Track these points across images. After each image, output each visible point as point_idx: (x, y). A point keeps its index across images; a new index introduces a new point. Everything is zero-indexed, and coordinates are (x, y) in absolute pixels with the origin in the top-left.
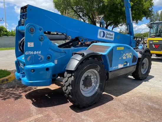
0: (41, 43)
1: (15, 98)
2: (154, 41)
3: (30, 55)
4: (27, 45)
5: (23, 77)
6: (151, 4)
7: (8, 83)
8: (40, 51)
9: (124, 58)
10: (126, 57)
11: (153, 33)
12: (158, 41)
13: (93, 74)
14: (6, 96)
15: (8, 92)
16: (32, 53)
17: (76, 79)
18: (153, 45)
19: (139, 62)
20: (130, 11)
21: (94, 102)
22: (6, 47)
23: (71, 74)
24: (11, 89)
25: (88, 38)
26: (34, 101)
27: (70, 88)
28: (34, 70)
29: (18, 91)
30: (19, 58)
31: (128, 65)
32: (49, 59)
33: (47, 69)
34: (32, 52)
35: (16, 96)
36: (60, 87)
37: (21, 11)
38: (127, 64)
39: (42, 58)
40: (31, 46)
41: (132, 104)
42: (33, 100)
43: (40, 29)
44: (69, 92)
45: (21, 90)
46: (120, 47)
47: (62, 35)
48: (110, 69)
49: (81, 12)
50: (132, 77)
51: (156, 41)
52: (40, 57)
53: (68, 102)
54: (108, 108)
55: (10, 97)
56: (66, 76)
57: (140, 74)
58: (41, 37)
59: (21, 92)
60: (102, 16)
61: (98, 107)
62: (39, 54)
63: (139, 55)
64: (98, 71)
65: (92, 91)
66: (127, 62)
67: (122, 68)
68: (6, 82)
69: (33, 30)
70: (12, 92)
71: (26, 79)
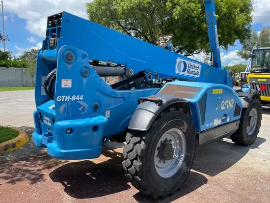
0: (85, 80)
1: (31, 180)
2: (259, 80)
3: (65, 102)
4: (60, 83)
5: (48, 142)
6: (249, 20)
7: (15, 150)
8: (82, 96)
9: (223, 108)
10: (226, 106)
11: (257, 67)
12: (265, 80)
13: (175, 137)
14: (15, 176)
15: (18, 169)
16: (68, 98)
17: (149, 146)
18: (258, 86)
19: (243, 115)
20: (216, 30)
21: (177, 188)
22: (4, 86)
23: (140, 138)
24: (23, 163)
25: (159, 73)
26: (68, 185)
27: (138, 163)
28: (71, 129)
29: (35, 166)
30: (43, 107)
31: (228, 120)
32: (96, 109)
33: (95, 128)
34: (69, 96)
35: (34, 177)
36: (109, 158)
37: (48, 23)
38: (227, 118)
39: (84, 107)
40: (67, 87)
41: (242, 189)
42: (66, 183)
43: (84, 57)
44: (136, 171)
45: (40, 165)
46: (217, 90)
47: (119, 67)
48: (202, 128)
49: (133, 29)
50: (230, 141)
51: (262, 80)
52: (82, 105)
53: (130, 187)
54: (201, 198)
55: (23, 177)
56: (130, 140)
57: (245, 136)
58: (85, 70)
59: (40, 168)
60: (169, 37)
61: (184, 196)
62: (80, 100)
63: (244, 104)
64: (183, 132)
65: (172, 168)
66: (226, 115)
67: (220, 126)
68: (12, 150)
69: (72, 57)
70: (24, 168)
71: (56, 145)
